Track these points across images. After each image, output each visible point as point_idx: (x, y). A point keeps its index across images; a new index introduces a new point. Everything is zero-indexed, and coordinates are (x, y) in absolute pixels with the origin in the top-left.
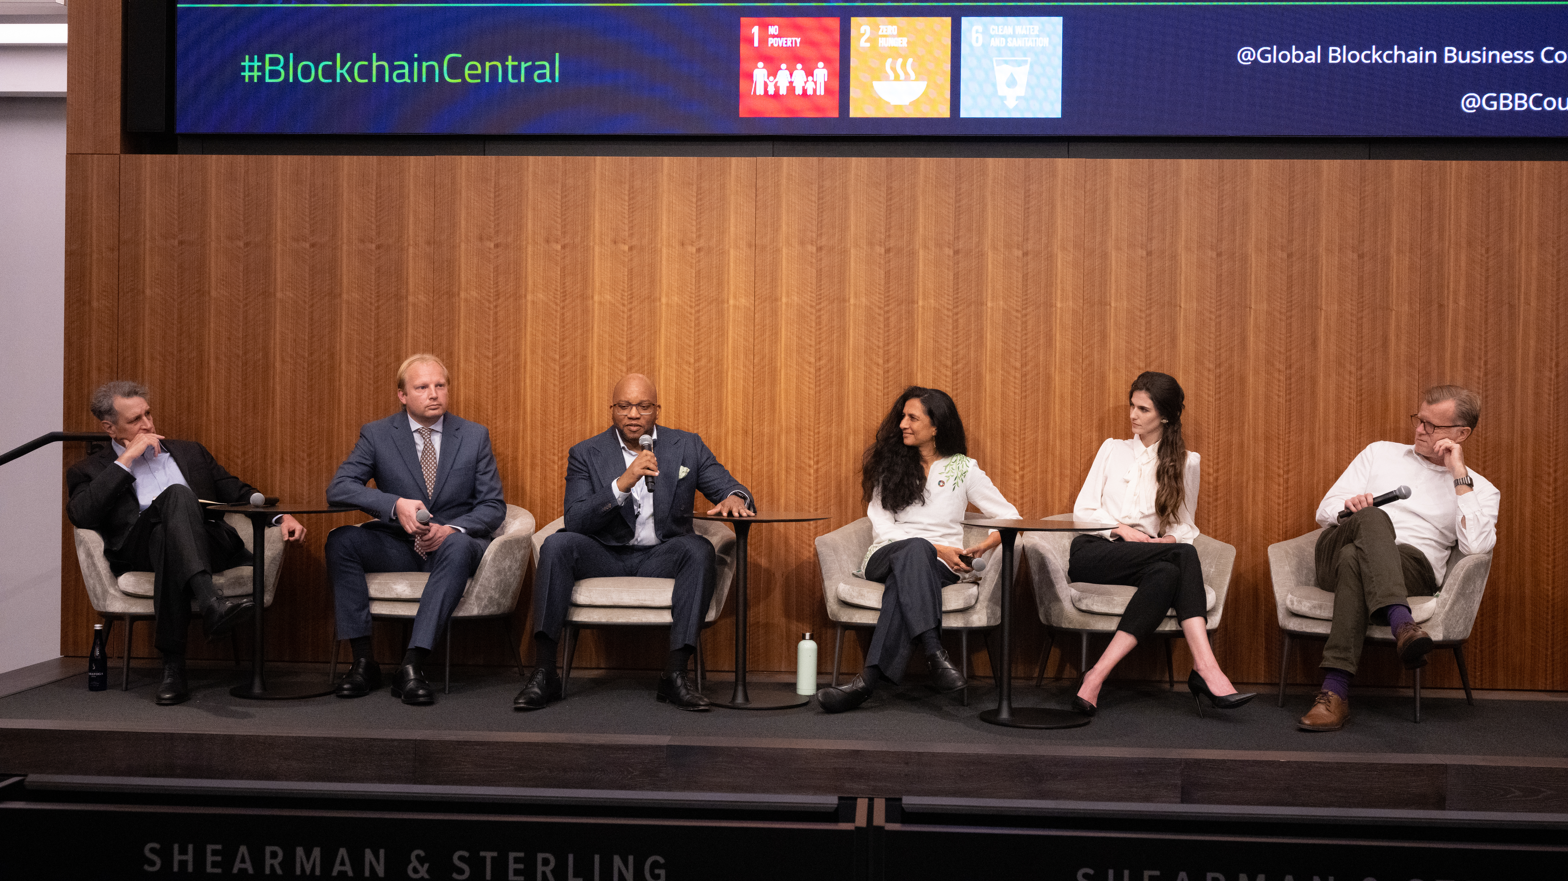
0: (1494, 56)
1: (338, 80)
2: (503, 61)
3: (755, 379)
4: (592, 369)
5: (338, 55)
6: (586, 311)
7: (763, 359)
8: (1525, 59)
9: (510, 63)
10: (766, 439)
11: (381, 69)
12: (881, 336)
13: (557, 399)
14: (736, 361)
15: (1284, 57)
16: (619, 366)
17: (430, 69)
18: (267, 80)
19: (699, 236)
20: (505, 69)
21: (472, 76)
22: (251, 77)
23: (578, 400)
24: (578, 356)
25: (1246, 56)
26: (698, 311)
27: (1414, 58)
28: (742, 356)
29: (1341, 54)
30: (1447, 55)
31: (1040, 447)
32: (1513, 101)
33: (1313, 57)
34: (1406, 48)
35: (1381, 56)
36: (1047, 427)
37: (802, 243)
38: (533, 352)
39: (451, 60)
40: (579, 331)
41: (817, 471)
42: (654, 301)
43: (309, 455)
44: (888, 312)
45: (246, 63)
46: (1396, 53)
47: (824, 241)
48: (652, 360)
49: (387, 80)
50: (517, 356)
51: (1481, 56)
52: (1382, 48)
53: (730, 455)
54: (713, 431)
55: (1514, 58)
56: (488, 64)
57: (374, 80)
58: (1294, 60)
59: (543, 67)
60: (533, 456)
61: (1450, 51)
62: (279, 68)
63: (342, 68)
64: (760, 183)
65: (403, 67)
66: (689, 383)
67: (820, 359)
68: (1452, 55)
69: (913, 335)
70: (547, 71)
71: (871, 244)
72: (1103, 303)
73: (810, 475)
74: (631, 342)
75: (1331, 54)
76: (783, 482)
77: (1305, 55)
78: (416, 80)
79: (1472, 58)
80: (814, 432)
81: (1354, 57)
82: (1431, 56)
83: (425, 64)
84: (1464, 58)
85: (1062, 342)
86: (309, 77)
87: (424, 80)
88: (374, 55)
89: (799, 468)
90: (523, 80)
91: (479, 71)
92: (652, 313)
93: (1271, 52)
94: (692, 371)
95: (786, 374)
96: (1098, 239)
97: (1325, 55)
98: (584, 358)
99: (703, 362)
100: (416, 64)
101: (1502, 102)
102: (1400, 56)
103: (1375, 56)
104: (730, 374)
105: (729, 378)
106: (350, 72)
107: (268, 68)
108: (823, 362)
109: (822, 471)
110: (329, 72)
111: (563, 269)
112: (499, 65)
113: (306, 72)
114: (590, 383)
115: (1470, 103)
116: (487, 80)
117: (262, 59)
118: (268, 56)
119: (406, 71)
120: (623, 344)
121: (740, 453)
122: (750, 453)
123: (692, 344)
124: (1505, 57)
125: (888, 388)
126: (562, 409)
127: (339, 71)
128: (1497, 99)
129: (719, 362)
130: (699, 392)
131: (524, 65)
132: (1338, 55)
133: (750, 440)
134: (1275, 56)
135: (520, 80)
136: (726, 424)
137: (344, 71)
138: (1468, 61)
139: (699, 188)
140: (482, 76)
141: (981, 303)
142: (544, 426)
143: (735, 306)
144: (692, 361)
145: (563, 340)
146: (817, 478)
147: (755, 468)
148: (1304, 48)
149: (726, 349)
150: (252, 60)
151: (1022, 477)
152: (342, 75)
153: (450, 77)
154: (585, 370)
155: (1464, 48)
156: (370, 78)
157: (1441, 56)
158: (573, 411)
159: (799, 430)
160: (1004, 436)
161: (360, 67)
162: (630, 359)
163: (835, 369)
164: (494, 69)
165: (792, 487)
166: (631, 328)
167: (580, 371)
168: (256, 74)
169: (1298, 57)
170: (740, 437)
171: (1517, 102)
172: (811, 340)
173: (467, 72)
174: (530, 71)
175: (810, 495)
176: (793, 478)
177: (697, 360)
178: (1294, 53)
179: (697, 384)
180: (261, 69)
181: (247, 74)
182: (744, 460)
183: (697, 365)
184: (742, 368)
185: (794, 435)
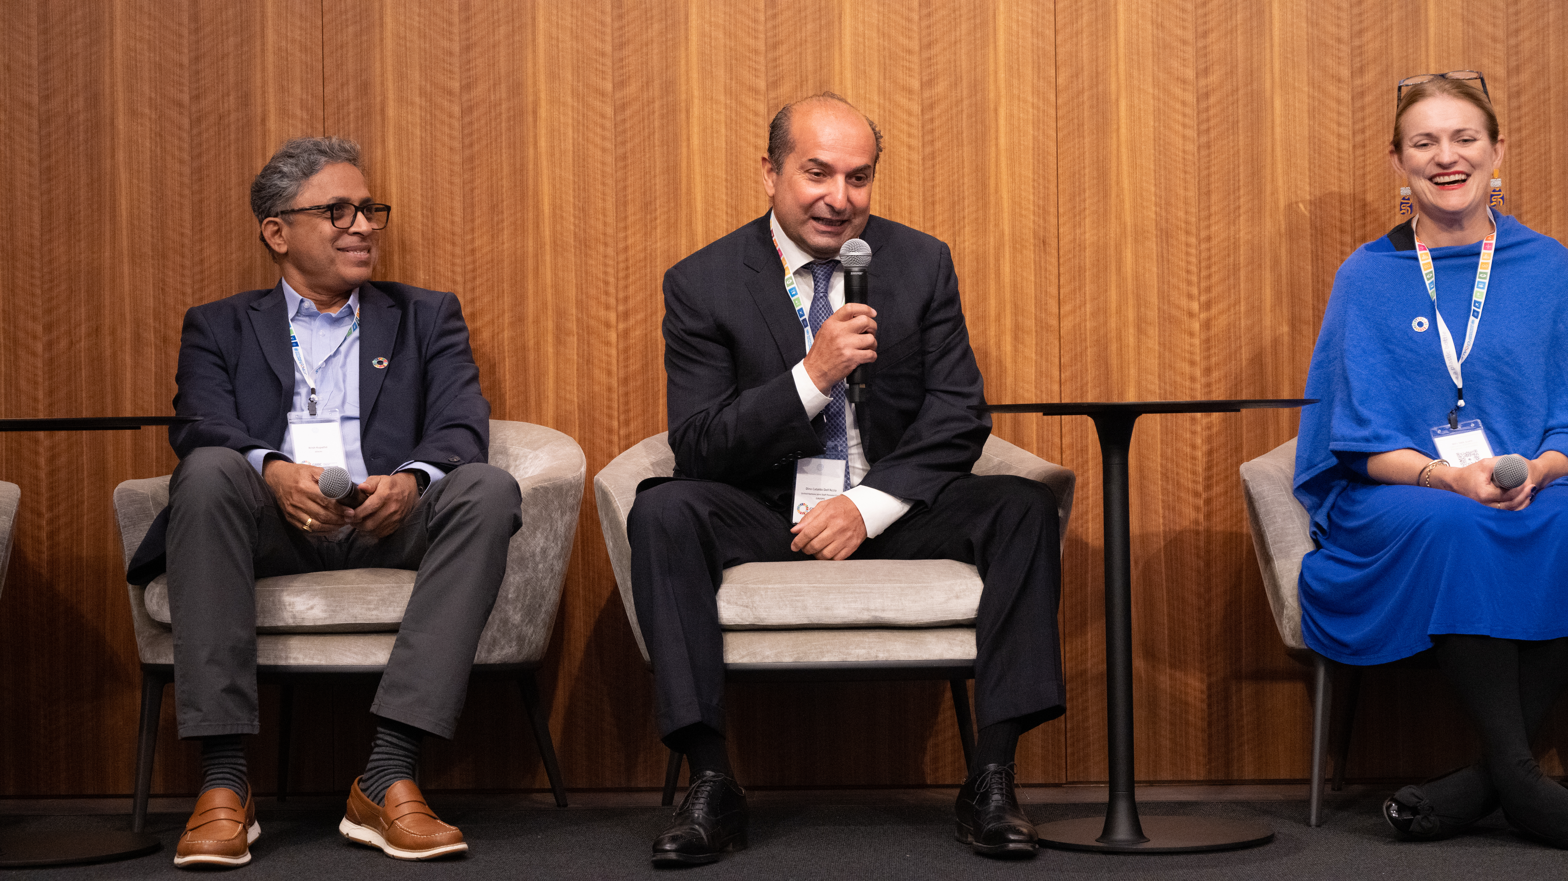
3: (1060, 124)
4: (688, 111)
7: (1076, 74)
10: (1089, 256)
12: (1344, 15)
13: (610, 182)
14: (1015, 82)
16: (750, 102)
23: (659, 183)
24: (657, 83)
28: (1028, 72)
38: (554, 75)
40: (656, 26)
41: (1207, 325)
43: (48, 327)
50: (517, 87)
53: (1008, 296)
60: (560, 314)
66: (910, 135)
67: (1206, 71)
73: (1191, 334)
74: (775, 46)
76: (1131, 355)
80: (1198, 236)
89: (1168, 320)
94: (916, 108)
95: (1131, 107)
98: (669, 87)
99: (941, 87)
104: (1002, 112)
105: (1002, 122)
108: (1214, 78)
114: (684, 144)
120: (756, 52)
121: (1030, 290)
122: (1053, 290)
123: (915, 45)
125: (1363, 131)
126: (622, 203)
129: (977, 87)
130: (933, 156)
133: (1054, 260)
136: (997, 225)
142: (584, 244)
144: (916, 84)
145: (621, 46)
146: (1208, 340)
147: (1067, 325)
149: (992, 55)
154: (671, 113)
158: (647, 206)
159: (1165, 235)
163: (1241, 92)
165: (1152, 363)
166: (774, 16)
167: (662, 116)
170: (1029, 254)
172: (1184, 28)
175: (1193, 379)
177: (928, 83)
179: (928, 138)
182: (1040, 304)
183: (927, 94)
184: (1030, 99)
185: (1152, 245)
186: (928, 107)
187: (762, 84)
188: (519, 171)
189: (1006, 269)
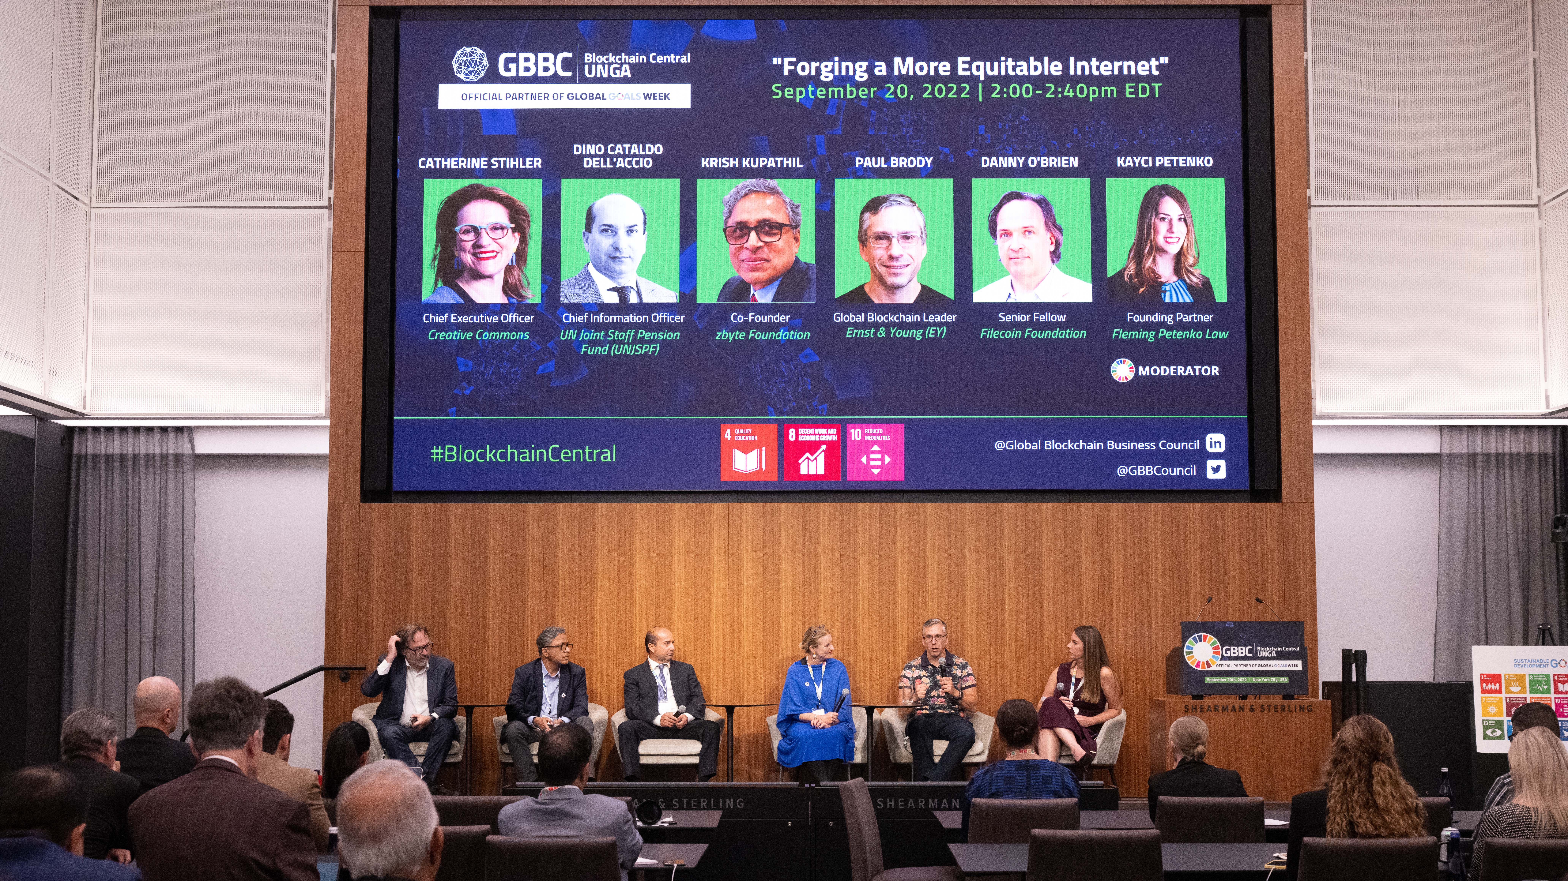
0: (1134, 446)
1: (488, 460)
2: (583, 449)
3: (729, 631)
4: (635, 624)
5: (488, 446)
6: (632, 591)
7: (733, 617)
8: (1151, 447)
9: (587, 450)
10: (736, 663)
11: (512, 454)
12: (800, 604)
13: (615, 642)
14: (718, 619)
15: (1021, 446)
17: (541, 454)
18: (447, 460)
19: (696, 548)
20: (584, 453)
21: (565, 458)
22: (437, 459)
23: (628, 642)
24: (627, 617)
25: (1000, 446)
26: (696, 591)
27: (1091, 446)
28: (721, 616)
29: (1052, 445)
30: (1109, 445)
31: (891, 665)
32: (1145, 470)
33: (1036, 446)
34: (1087, 441)
35: (1073, 446)
36: (894, 655)
37: (755, 551)
38: (602, 615)
39: (553, 448)
40: (628, 603)
41: (765, 681)
42: (671, 585)
43: (471, 677)
44: (804, 590)
45: (434, 451)
46: (1081, 444)
47: (767, 550)
48: (670, 618)
49: (516, 460)
50: (592, 617)
51: (1127, 445)
52: (1073, 441)
54: (705, 659)
55: (1145, 447)
56: (574, 451)
57: (509, 460)
58: (1026, 448)
59: (606, 453)
60: (602, 675)
61: (1110, 443)
62: (453, 453)
63: (490, 453)
64: (730, 517)
65: (525, 453)
66: (691, 631)
67: (766, 617)
68: (1111, 445)
69: (818, 603)
70: (609, 455)
71: (793, 551)
72: (925, 584)
73: (761, 683)
74: (658, 608)
75: (1046, 445)
76: (746, 688)
77: (1032, 445)
78: (533, 460)
79: (1122, 447)
80: (763, 658)
81: (1058, 446)
82: (1100, 446)
83: (538, 451)
84: (1118, 447)
85: (902, 605)
86: (471, 459)
87: (538, 460)
88: (509, 446)
89: (755, 679)
90: (595, 460)
91: (570, 455)
92: (670, 591)
93: (1013, 444)
94: (693, 625)
95: (747, 626)
96: (921, 548)
97: (1043, 445)
98: (631, 618)
99: (699, 620)
100: (533, 451)
101: (1139, 470)
102: (1083, 446)
103: (1070, 446)
104: (715, 627)
105: (714, 630)
106: (495, 455)
107: (447, 453)
108: (768, 619)
109: (768, 681)
110: (483, 455)
111: (619, 567)
112: (581, 451)
113: (469, 456)
115: (1122, 471)
116: (574, 460)
117: (443, 448)
118: (447, 447)
119: (527, 455)
120: (653, 611)
121: (721, 671)
122: (727, 671)
123: (693, 609)
124: (1140, 446)
126: (618, 647)
127: (488, 455)
128: (1137, 469)
129: (709, 619)
130: (697, 637)
131: (595, 452)
132: (1050, 445)
133: (727, 664)
134: (1015, 446)
135: (593, 459)
136: (713, 655)
137: (491, 455)
138: (1120, 448)
139: (696, 521)
140: (571, 458)
141: (856, 584)
142: (608, 658)
143: (717, 587)
144: (693, 619)
145: (619, 608)
146: (765, 685)
147: (730, 680)
148: (1031, 441)
149: (712, 612)
150: (437, 449)
151: (881, 683)
152: (490, 457)
153: (553, 458)
154: (631, 624)
155: (1117, 441)
156: (506, 459)
157: (1105, 446)
158: (624, 648)
159: (755, 658)
160: (871, 659)
161: (501, 453)
162: (657, 618)
163: (774, 622)
164: (578, 454)
165: (751, 691)
166: (658, 601)
167: (629, 625)
168: (440, 457)
169: (1028, 446)
170: (721, 662)
171: (1147, 470)
172: (761, 606)
173: (562, 455)
174: (598, 455)
175: (761, 695)
176: (751, 685)
177: (696, 618)
178: (1026, 444)
180: (443, 454)
181: (434, 457)
182: (723, 675)
183: (696, 621)
184: (722, 623)
185: (751, 660)
186: (696, 624)
187: (654, 618)
188: (592, 638)
189: (715, 666)
